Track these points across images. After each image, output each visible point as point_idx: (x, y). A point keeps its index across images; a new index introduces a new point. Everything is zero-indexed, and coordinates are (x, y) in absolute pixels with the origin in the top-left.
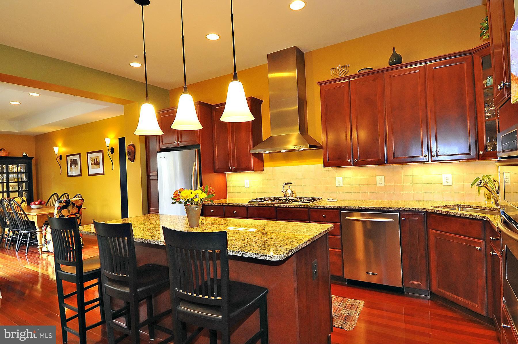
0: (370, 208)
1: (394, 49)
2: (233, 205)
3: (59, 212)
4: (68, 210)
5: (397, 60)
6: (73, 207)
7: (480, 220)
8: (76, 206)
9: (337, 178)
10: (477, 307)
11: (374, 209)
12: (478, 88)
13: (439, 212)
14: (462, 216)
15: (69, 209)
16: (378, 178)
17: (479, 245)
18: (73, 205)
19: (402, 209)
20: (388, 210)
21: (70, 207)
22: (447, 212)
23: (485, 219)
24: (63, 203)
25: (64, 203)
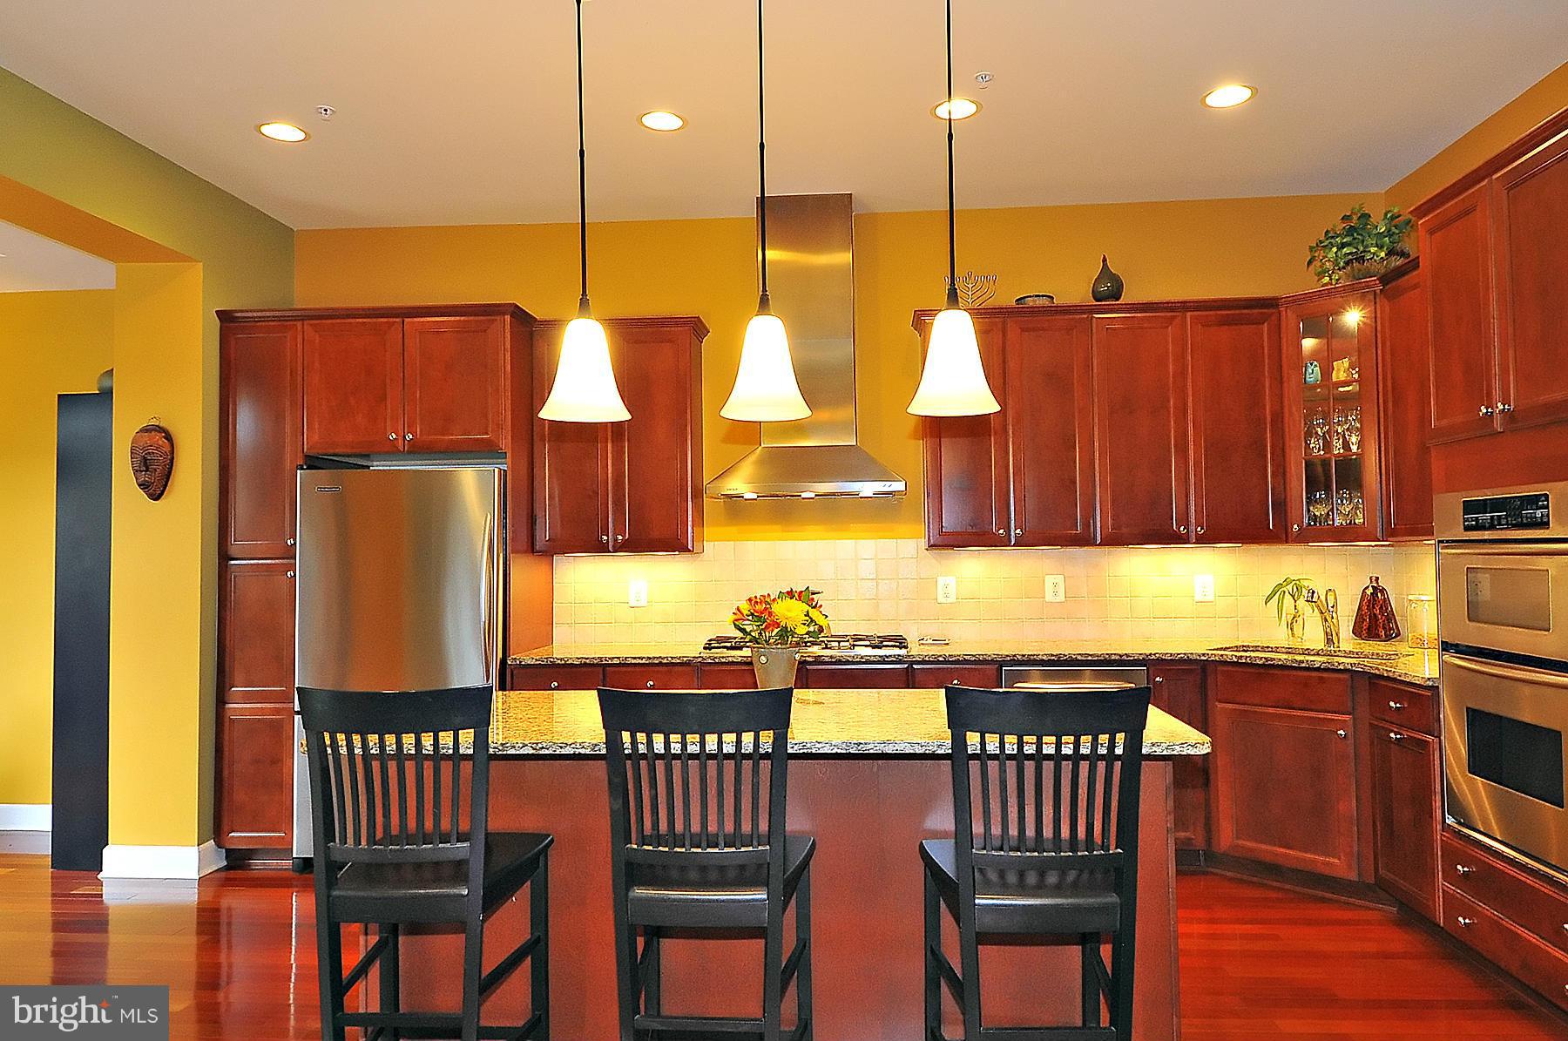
0: (1079, 657)
1: (1104, 260)
2: (644, 661)
5: (1109, 289)
7: (1346, 670)
9: (941, 581)
10: (1337, 864)
11: (1090, 658)
12: (1291, 386)
13: (1244, 661)
14: (1303, 665)
16: (1049, 580)
17: (1343, 724)
19: (1153, 657)
20: (1122, 661)
22: (1265, 658)
23: (1360, 669)
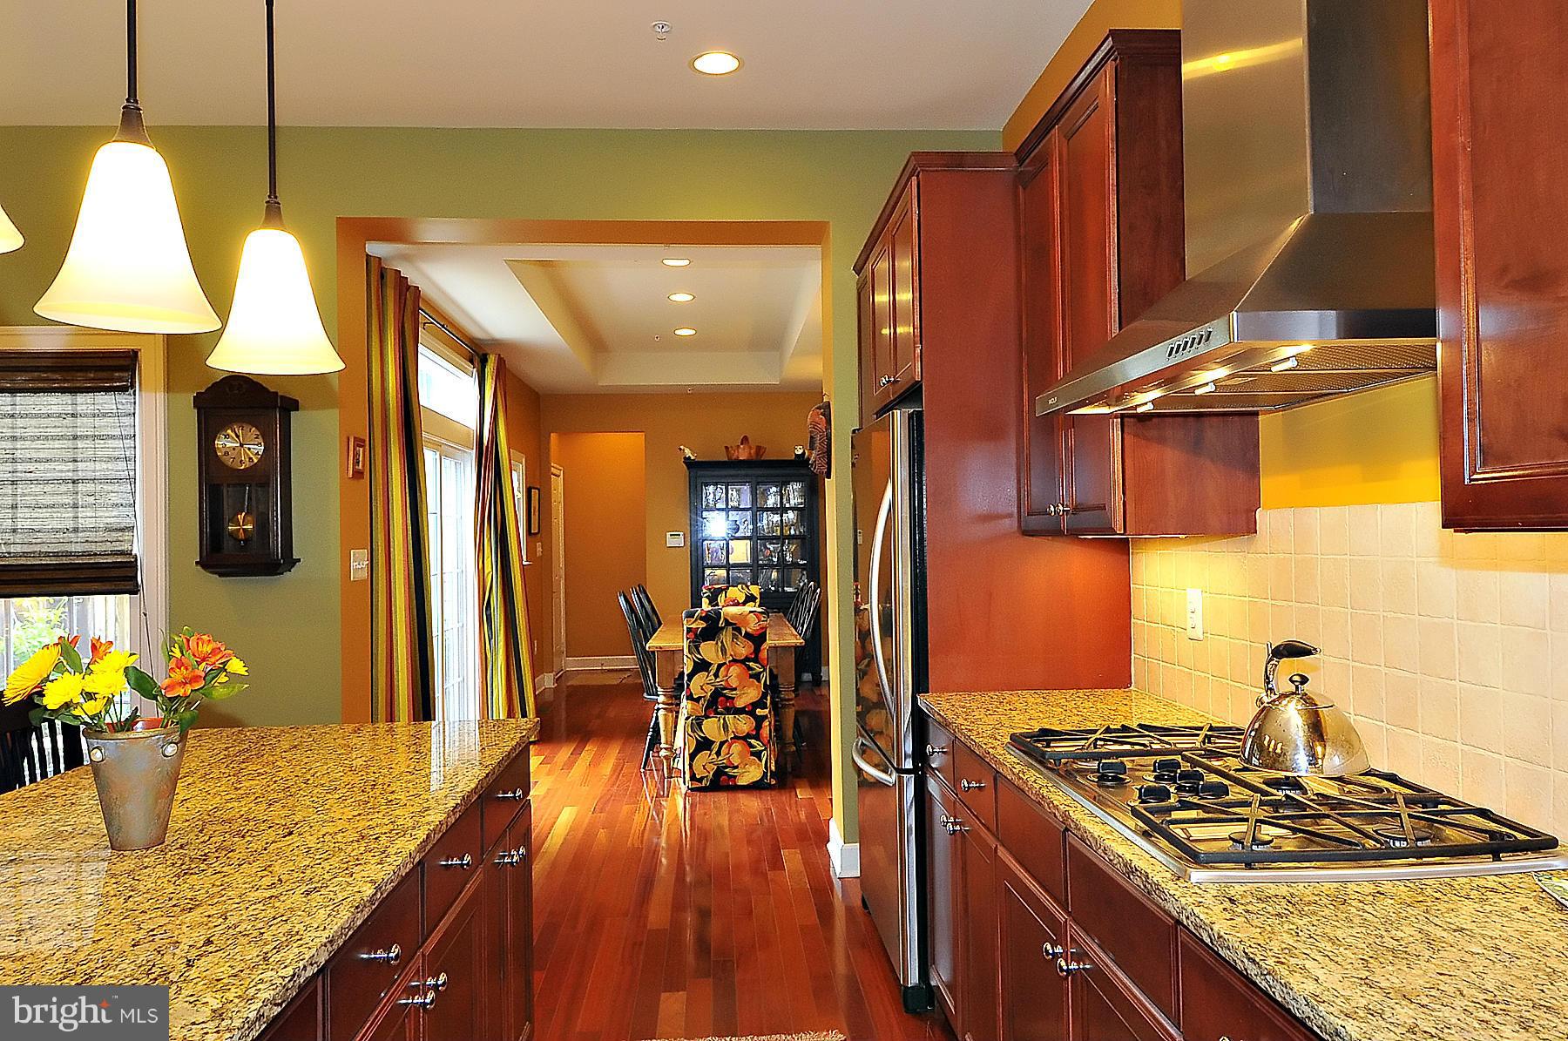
3: (693, 649)
4: (720, 645)
6: (734, 636)
8: (743, 633)
15: (722, 642)
18: (733, 629)
21: (726, 636)
24: (696, 620)
25: (702, 618)
